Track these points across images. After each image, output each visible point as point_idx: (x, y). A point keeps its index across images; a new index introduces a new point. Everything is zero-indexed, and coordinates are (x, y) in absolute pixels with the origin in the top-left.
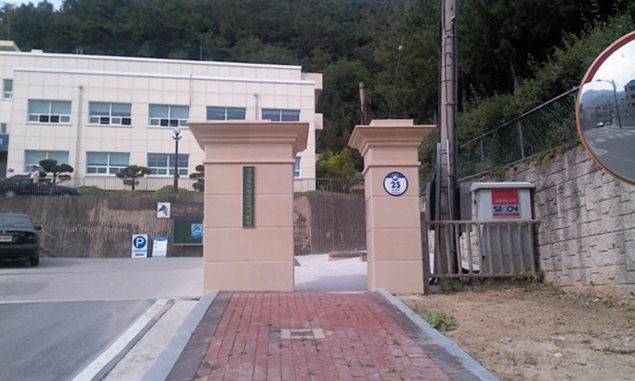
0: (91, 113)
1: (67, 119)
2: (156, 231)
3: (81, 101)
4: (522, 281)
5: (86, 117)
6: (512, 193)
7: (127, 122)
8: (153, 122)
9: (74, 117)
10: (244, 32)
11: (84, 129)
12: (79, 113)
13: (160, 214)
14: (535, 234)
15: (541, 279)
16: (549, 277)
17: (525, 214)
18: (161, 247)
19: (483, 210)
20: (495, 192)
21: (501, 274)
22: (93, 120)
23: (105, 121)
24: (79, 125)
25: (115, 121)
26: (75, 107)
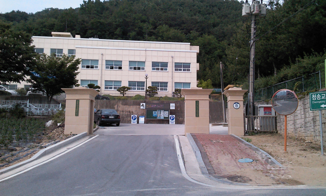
0: (106, 65)
1: (97, 67)
2: (140, 114)
3: (102, 60)
4: (272, 133)
5: (104, 66)
6: (270, 108)
7: (120, 68)
8: (131, 68)
9: (99, 66)
10: (161, 22)
11: (103, 71)
12: (102, 65)
13: (142, 107)
14: (276, 120)
15: (277, 132)
16: (279, 132)
17: (273, 114)
18: (142, 120)
19: (261, 113)
20: (265, 108)
21: (265, 131)
22: (107, 68)
23: (112, 68)
24: (102, 70)
25: (116, 68)
26: (100, 62)
